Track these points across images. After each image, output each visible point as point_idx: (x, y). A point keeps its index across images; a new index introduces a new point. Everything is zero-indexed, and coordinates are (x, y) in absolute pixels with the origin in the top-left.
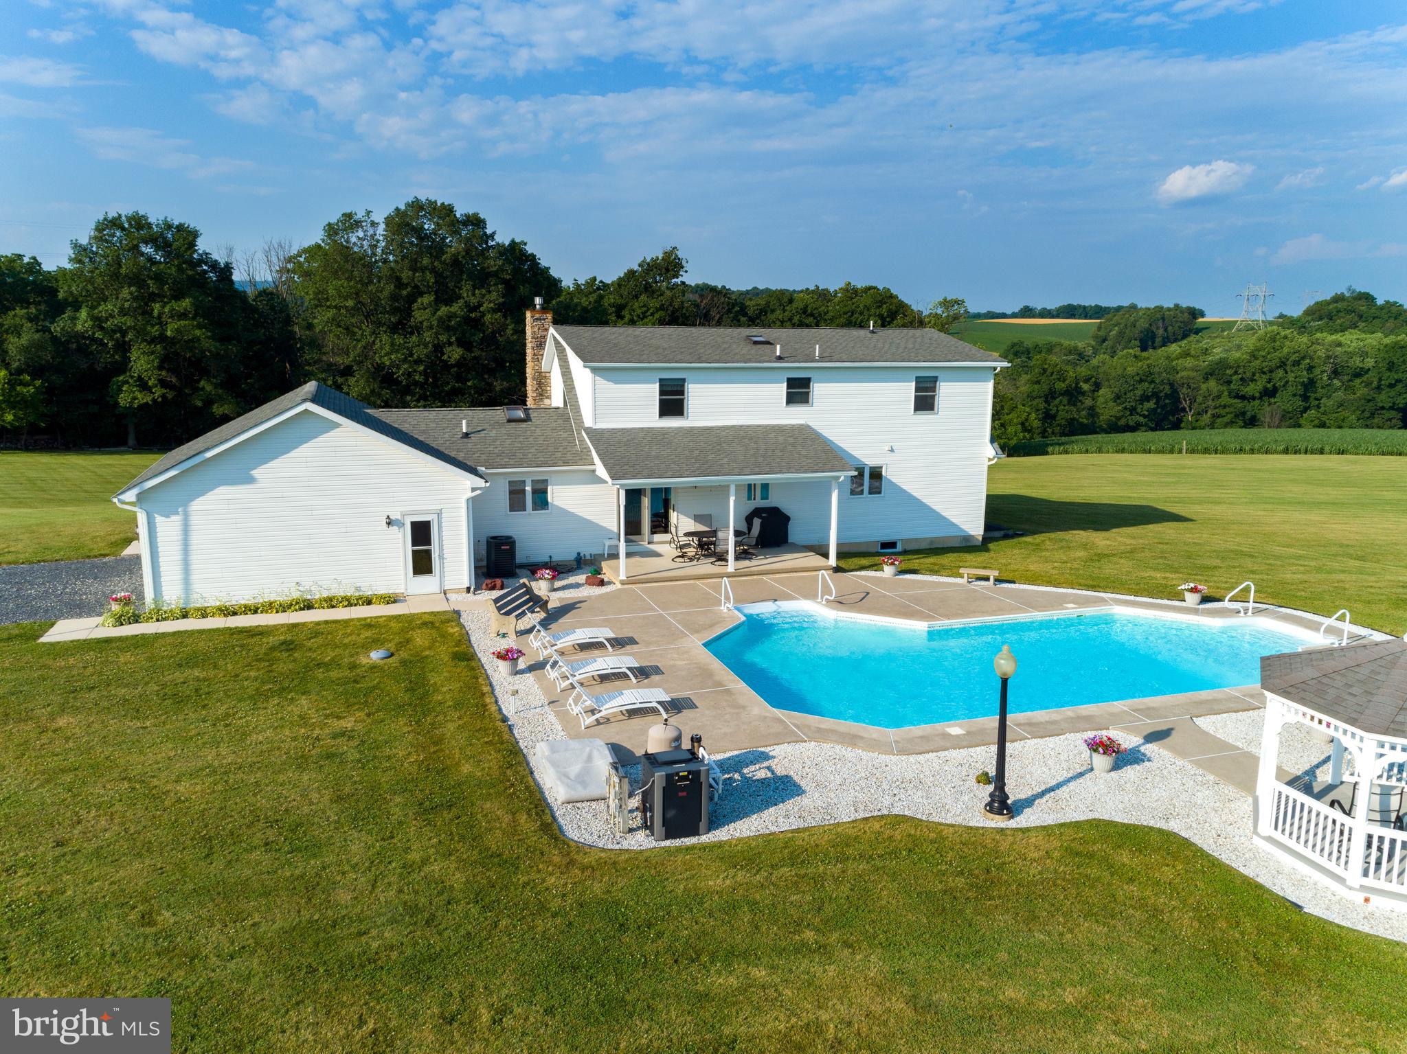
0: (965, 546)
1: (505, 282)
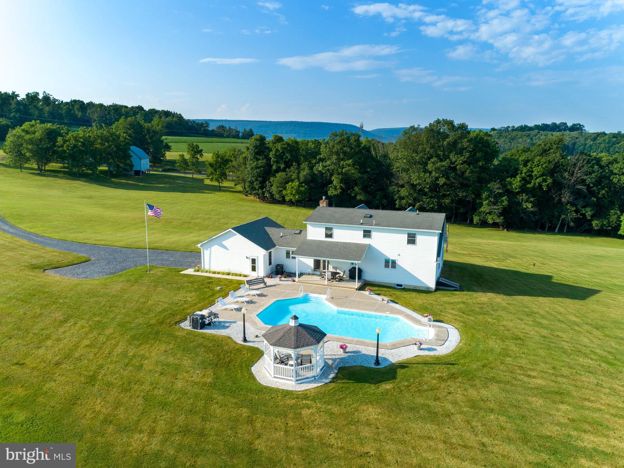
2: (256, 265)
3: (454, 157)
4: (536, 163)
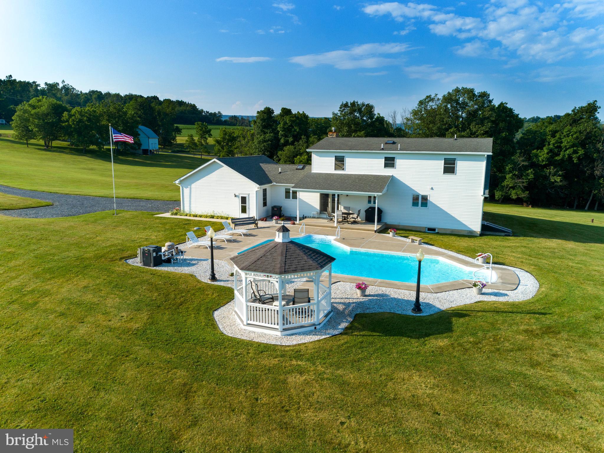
2: (247, 205)
3: (475, 127)
4: (565, 133)
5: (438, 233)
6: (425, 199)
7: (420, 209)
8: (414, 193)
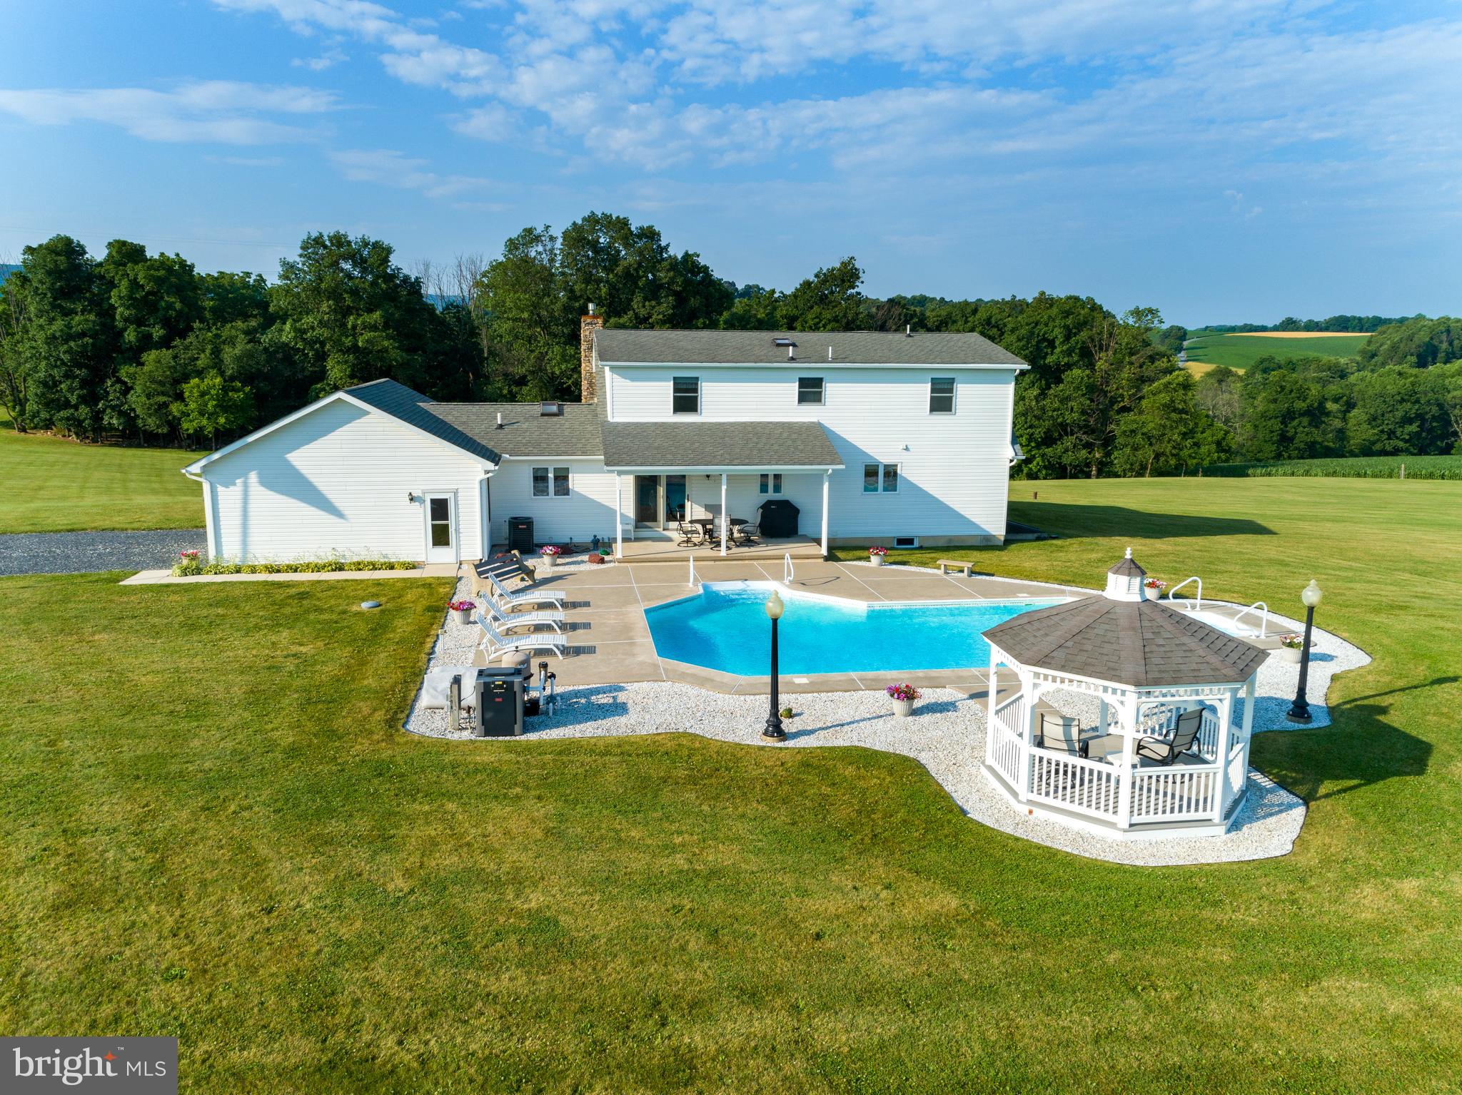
0: (986, 544)
1: (676, 294)
2: (452, 522)
5: (921, 548)
6: (891, 473)
7: (881, 497)
8: (869, 462)
